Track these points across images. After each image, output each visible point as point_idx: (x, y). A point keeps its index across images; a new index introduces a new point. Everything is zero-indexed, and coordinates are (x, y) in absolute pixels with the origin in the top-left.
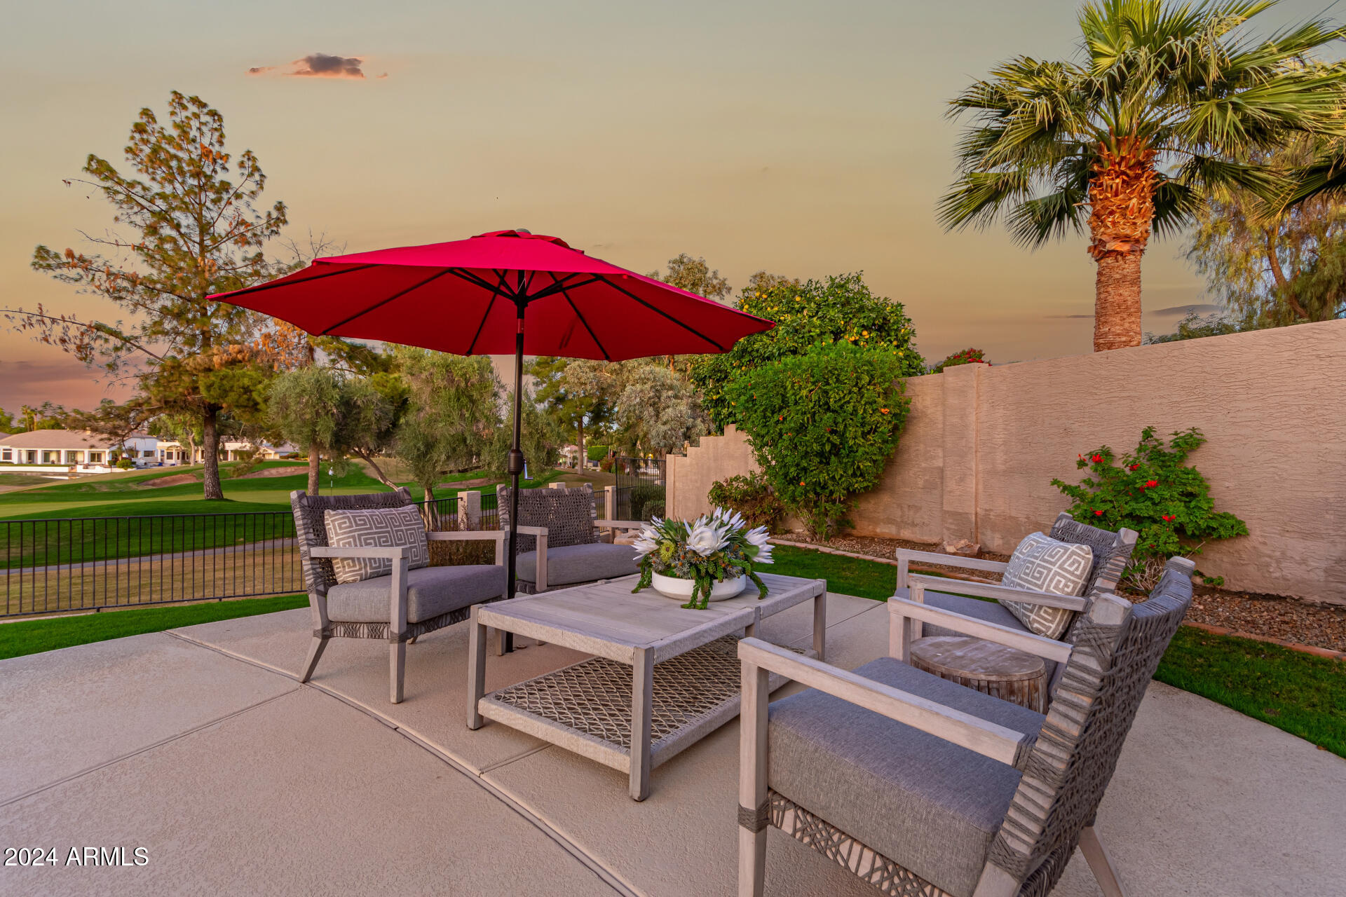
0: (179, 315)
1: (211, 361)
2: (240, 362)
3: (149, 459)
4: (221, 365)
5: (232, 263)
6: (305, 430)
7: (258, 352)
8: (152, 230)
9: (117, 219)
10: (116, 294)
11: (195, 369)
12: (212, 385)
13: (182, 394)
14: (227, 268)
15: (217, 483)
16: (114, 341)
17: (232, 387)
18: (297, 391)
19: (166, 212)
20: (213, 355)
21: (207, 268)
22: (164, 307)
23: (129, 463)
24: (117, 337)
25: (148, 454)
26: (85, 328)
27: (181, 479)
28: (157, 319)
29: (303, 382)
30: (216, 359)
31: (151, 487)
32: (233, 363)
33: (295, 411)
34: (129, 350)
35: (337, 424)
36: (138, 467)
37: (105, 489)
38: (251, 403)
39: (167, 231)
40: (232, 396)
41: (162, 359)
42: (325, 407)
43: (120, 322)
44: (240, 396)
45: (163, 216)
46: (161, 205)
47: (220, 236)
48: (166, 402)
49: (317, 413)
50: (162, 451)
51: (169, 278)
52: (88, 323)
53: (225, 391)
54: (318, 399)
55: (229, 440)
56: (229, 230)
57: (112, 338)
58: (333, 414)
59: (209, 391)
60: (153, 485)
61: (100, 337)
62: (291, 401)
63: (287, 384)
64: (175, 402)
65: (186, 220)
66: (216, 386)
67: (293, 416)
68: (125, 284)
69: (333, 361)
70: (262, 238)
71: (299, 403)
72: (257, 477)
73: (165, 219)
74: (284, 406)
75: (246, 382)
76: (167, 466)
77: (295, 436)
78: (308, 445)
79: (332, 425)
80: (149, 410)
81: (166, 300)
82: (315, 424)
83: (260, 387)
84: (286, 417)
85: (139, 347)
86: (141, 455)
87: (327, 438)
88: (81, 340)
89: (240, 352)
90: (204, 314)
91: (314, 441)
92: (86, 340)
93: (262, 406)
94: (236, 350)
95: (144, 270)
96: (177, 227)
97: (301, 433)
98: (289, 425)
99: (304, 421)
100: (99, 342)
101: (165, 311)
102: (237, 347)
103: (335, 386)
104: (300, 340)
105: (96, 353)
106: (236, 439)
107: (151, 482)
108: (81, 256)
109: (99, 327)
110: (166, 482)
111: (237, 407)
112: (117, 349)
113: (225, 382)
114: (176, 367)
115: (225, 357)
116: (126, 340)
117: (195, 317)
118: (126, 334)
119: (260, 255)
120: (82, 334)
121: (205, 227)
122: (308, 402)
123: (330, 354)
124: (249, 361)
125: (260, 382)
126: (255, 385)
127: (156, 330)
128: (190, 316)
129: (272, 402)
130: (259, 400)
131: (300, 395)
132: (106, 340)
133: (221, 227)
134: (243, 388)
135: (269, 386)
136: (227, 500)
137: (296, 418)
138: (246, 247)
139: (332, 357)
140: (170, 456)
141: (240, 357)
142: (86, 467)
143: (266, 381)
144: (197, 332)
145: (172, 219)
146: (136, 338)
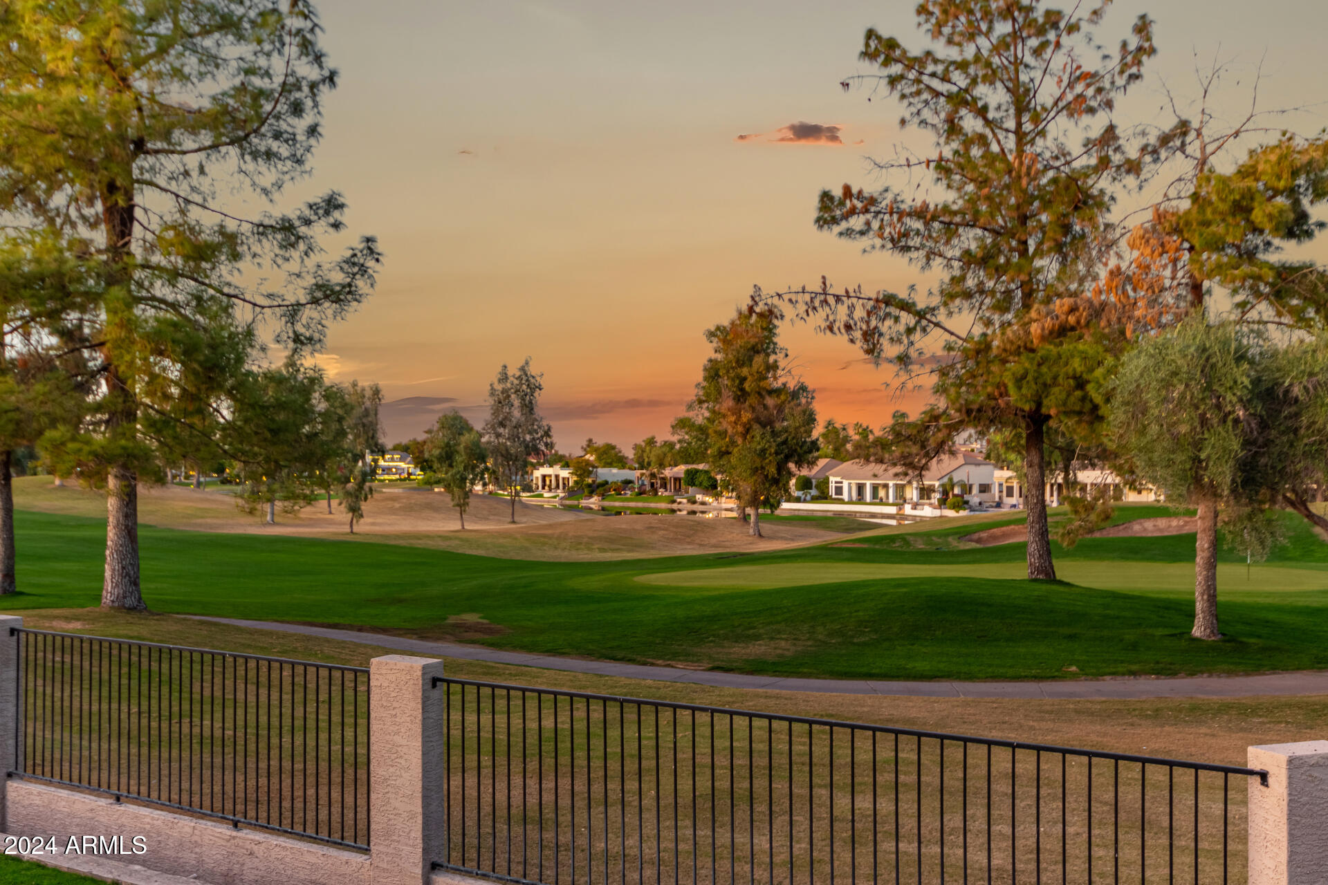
0: (985, 260)
1: (1028, 333)
2: (1073, 329)
3: (985, 496)
4: (1043, 338)
5: (1065, 154)
6: (1180, 457)
7: (1104, 305)
8: (953, 128)
9: (903, 122)
10: (900, 243)
11: (1005, 350)
12: (1024, 377)
13: (990, 397)
14: (1057, 164)
15: (1047, 550)
16: (907, 319)
17: (1055, 378)
18: (1161, 375)
19: (966, 91)
20: (1032, 321)
21: (1024, 169)
22: (967, 252)
23: (961, 504)
24: (909, 312)
25: (984, 488)
26: (872, 303)
27: (1014, 534)
28: (957, 273)
29: (1173, 354)
30: (1035, 328)
31: (974, 545)
32: (1062, 332)
33: (1158, 419)
34: (924, 330)
35: (1247, 443)
36: (972, 510)
37: (920, 546)
38: (1088, 406)
39: (971, 124)
40: (1057, 394)
41: (965, 340)
42: (1218, 407)
43: (912, 287)
44: (1069, 395)
45: (961, 100)
46: (960, 80)
47: (1044, 109)
48: (969, 412)
49: (1204, 421)
50: (1001, 485)
51: (972, 201)
52: (874, 296)
53: (1045, 385)
54: (1204, 390)
55: (1084, 467)
56: (1057, 93)
57: (903, 314)
58: (1237, 421)
59: (1020, 388)
60: (979, 541)
61: (888, 315)
62: (1150, 397)
63: (1143, 362)
64: (979, 410)
65: (995, 96)
66: (1029, 378)
67: (1154, 429)
68: (918, 225)
69: (1242, 305)
70: (1112, 95)
71: (1165, 400)
72: (1122, 534)
73: (965, 103)
74: (1138, 408)
75: (1077, 365)
76: (1005, 510)
77: (1160, 472)
78: (1183, 490)
79: (1235, 445)
80: (947, 426)
81: (970, 239)
82: (1198, 445)
83: (1099, 372)
84: (1143, 431)
85: (937, 325)
86: (975, 490)
87: (1223, 474)
88: (868, 323)
89: (1073, 310)
90: (1024, 252)
91: (1198, 480)
92: (873, 323)
93: (1104, 410)
94: (1065, 308)
95: (939, 195)
96: (982, 112)
97: (1170, 464)
98: (1147, 450)
99: (1176, 438)
100: (889, 322)
101: (968, 258)
102: (1068, 301)
103: (1241, 357)
104: (1174, 271)
105: (885, 342)
106: (1094, 466)
107: (976, 536)
108: (860, 192)
109: (889, 300)
110: (994, 538)
111: (1067, 414)
112: (910, 331)
113: (1044, 369)
114: (982, 349)
115: (1048, 323)
116: (921, 315)
117: (1008, 261)
118: (921, 306)
119: (1111, 129)
120: (869, 313)
121: (1022, 100)
122: (1183, 396)
123: (1235, 292)
124: (1088, 324)
125: (1100, 363)
126: (1091, 370)
127: (954, 293)
128: (1002, 260)
129: (1116, 402)
130: (1098, 399)
131: (1167, 384)
132: (897, 319)
133: (1047, 93)
134: (1074, 378)
135: (1112, 371)
136: (1061, 583)
137: (1160, 434)
138: (1086, 119)
139: (1240, 298)
140: (1010, 492)
141: (1072, 319)
142: (915, 507)
143: (1110, 361)
144: (1013, 286)
145: (975, 100)
146: (934, 309)
